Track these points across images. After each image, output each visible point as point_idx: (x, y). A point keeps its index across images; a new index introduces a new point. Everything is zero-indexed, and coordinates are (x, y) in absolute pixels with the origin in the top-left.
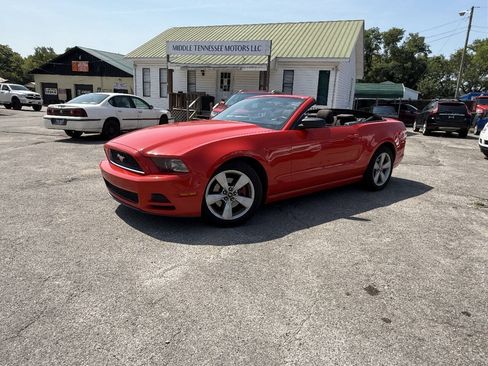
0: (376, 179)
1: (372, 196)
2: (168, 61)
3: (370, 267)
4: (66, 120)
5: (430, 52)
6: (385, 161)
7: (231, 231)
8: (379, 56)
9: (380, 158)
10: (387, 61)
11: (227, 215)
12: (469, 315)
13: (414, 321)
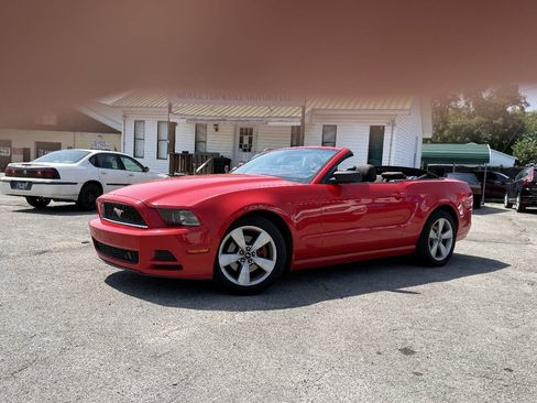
0: (433, 252)
1: (429, 271)
2: (170, 112)
3: (410, 333)
4: (31, 183)
5: (528, 105)
6: (445, 230)
7: (247, 299)
8: (457, 110)
9: (437, 224)
10: (470, 116)
11: (243, 280)
12: (511, 371)
13: (448, 375)
